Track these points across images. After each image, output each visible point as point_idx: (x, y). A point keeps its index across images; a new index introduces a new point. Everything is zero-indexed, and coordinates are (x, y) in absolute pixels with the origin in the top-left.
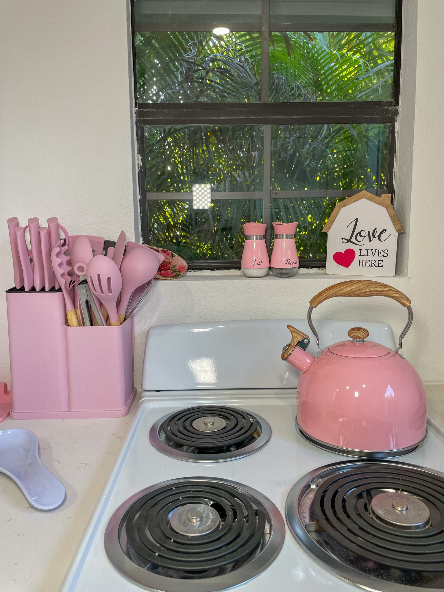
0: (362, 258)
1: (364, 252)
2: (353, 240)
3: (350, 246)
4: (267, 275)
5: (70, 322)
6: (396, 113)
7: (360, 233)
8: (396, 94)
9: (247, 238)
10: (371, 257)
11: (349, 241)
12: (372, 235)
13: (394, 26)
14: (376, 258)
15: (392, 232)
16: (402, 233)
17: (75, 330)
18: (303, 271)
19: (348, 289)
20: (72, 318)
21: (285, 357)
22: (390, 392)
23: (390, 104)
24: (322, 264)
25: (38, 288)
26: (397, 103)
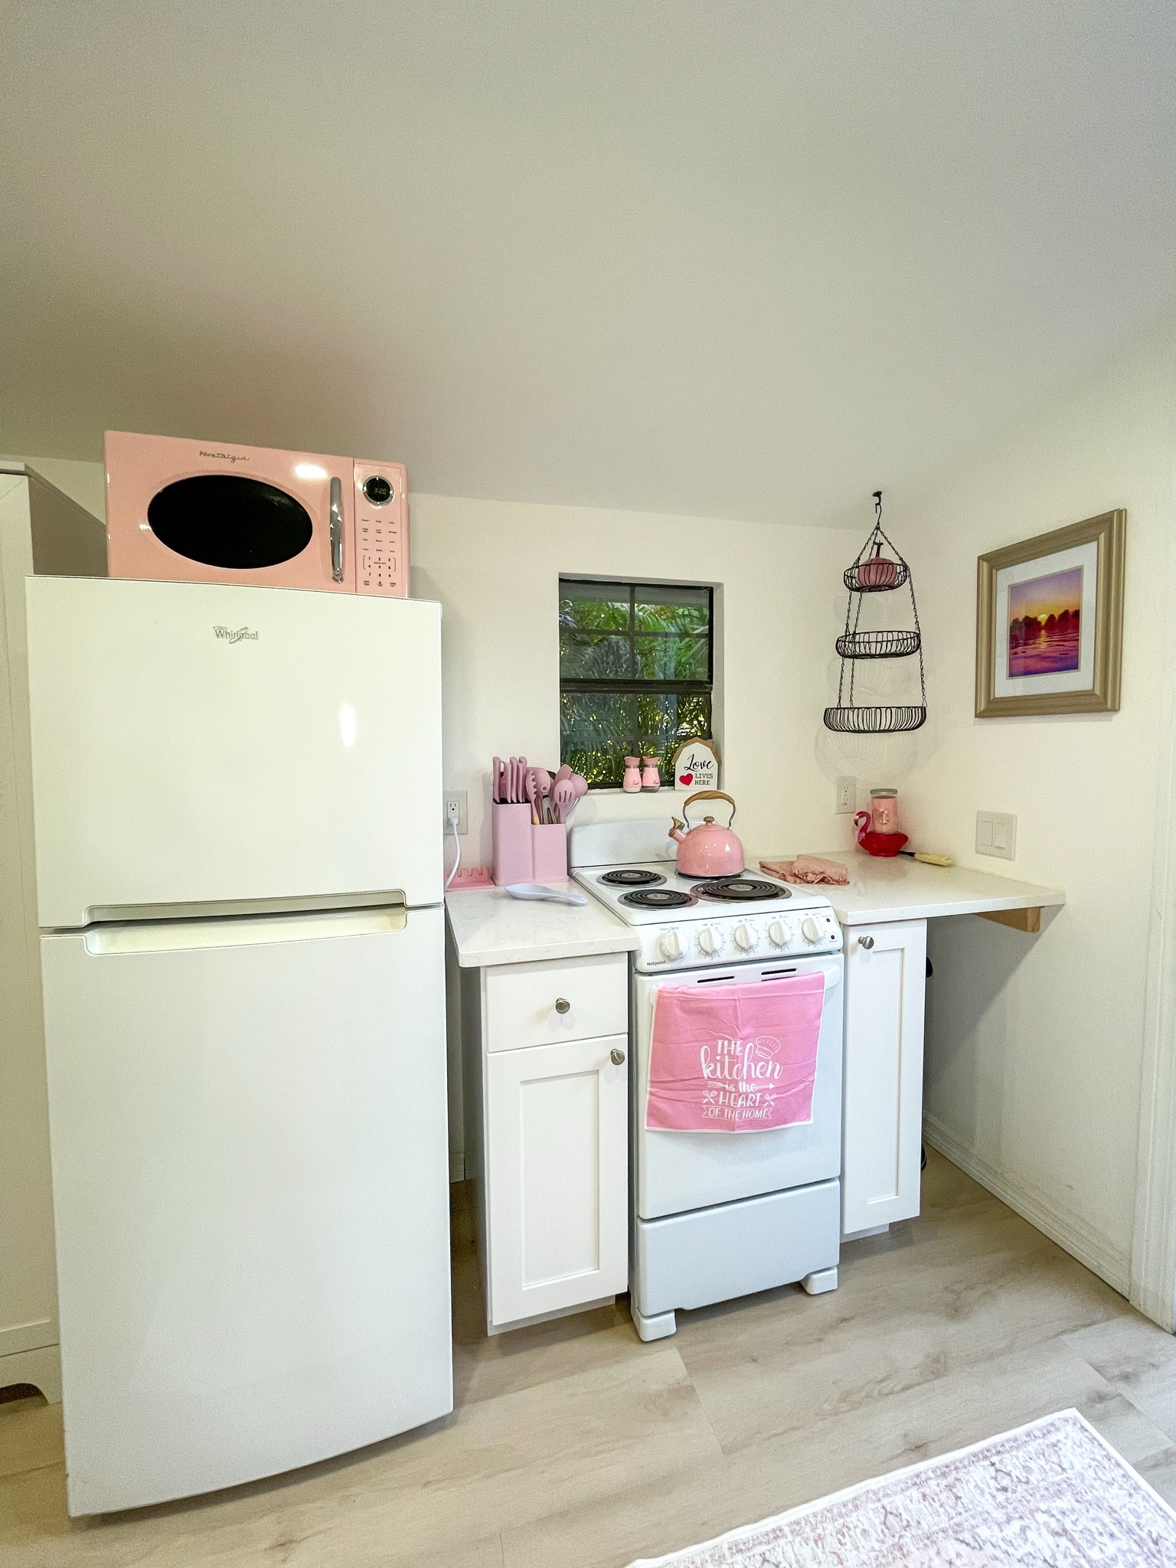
0: (697, 779)
1: (698, 776)
2: (692, 768)
3: (690, 772)
4: (641, 791)
5: (534, 821)
6: (711, 689)
7: (695, 764)
8: (711, 677)
9: (628, 767)
10: (703, 779)
11: (689, 768)
12: (703, 765)
13: (707, 634)
14: (706, 779)
15: (714, 763)
16: (720, 763)
17: (538, 827)
18: (661, 788)
19: (704, 795)
20: (536, 819)
21: (671, 835)
22: (728, 849)
23: (707, 682)
24: (672, 783)
25: (515, 801)
26: (712, 683)
